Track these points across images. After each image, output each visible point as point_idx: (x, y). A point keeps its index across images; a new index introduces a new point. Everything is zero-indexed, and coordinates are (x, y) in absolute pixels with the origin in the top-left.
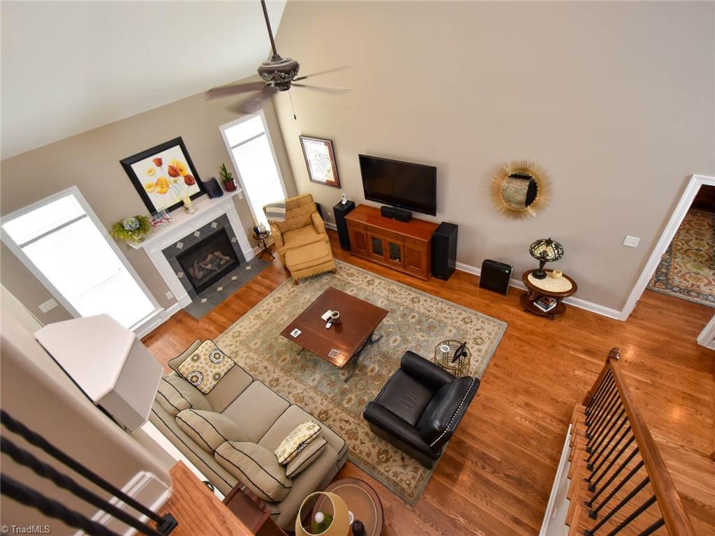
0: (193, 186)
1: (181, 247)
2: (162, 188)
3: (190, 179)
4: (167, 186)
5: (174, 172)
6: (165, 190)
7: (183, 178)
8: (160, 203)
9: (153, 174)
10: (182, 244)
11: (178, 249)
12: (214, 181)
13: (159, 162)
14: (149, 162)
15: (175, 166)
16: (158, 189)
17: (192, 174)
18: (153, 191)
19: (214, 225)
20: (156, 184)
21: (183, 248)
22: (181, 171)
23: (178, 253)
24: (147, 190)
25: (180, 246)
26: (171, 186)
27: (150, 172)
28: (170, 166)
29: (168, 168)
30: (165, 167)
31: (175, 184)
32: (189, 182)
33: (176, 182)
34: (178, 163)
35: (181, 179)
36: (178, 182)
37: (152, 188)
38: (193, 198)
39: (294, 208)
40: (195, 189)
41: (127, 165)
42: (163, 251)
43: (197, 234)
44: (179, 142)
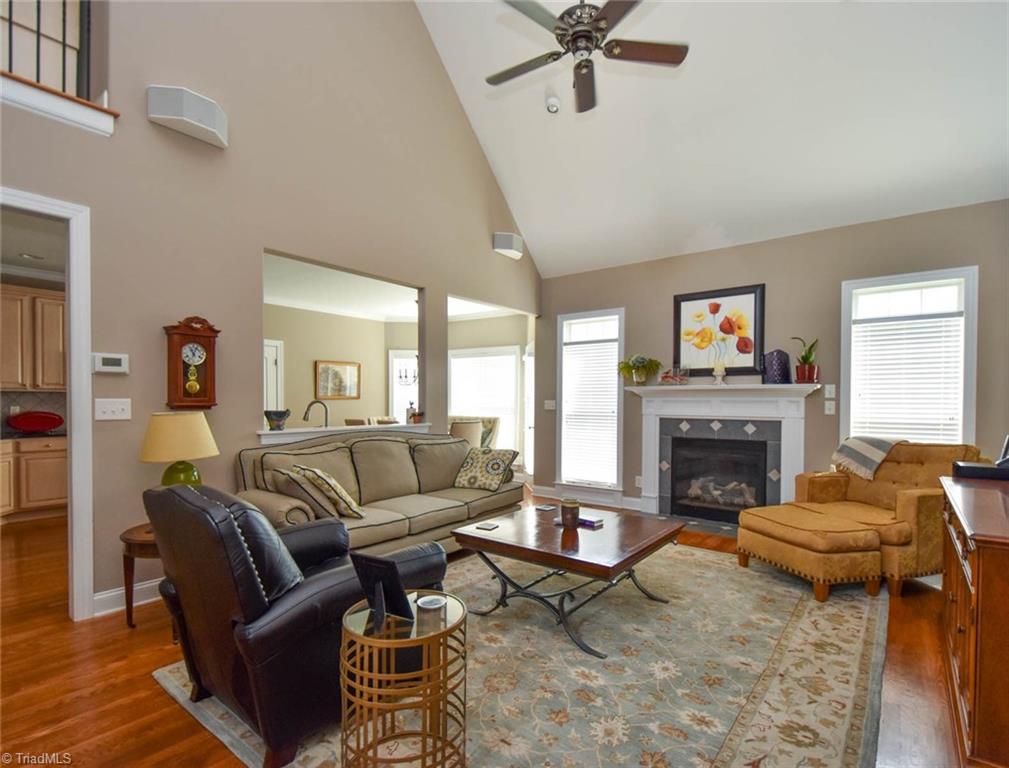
0: (747, 355)
1: (685, 430)
2: (702, 341)
3: (746, 345)
4: (710, 340)
5: (728, 327)
6: (704, 345)
7: (737, 339)
8: (691, 358)
9: (700, 322)
10: (688, 426)
11: (680, 429)
12: (783, 358)
13: (715, 309)
14: (704, 305)
15: (734, 319)
16: (697, 340)
17: (752, 338)
18: (690, 341)
19: (750, 429)
20: (698, 334)
21: (686, 432)
22: (740, 328)
23: (678, 435)
24: (683, 337)
25: (685, 427)
26: (714, 343)
27: (699, 317)
28: (726, 317)
29: (722, 319)
30: (720, 317)
31: (722, 344)
32: (743, 346)
33: (723, 340)
34: (740, 317)
35: (733, 339)
36: (727, 342)
37: (691, 337)
38: (731, 372)
39: (907, 462)
40: (748, 360)
41: (678, 301)
42: (661, 419)
43: (716, 426)
44: (759, 291)
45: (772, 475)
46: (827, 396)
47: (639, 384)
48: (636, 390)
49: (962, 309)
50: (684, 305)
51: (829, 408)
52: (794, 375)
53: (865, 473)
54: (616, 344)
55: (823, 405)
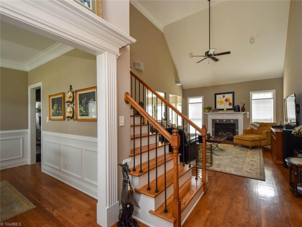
3: (231, 104)
4: (223, 103)
5: (227, 100)
8: (219, 106)
9: (221, 99)
12: (239, 107)
13: (224, 97)
14: (221, 96)
15: (228, 99)
16: (220, 103)
17: (232, 103)
19: (232, 121)
21: (218, 122)
22: (229, 100)
23: (216, 123)
24: (217, 102)
25: (218, 121)
29: (225, 99)
30: (225, 98)
32: (230, 104)
33: (226, 103)
35: (228, 103)
38: (228, 109)
39: (264, 126)
40: (231, 107)
41: (216, 95)
42: (212, 119)
43: (225, 121)
44: (233, 93)
45: (237, 130)
46: (247, 114)
47: (207, 112)
48: (207, 113)
49: (273, 97)
50: (217, 96)
51: (248, 117)
52: (241, 110)
53: (256, 129)
54: (201, 104)
55: (247, 116)
